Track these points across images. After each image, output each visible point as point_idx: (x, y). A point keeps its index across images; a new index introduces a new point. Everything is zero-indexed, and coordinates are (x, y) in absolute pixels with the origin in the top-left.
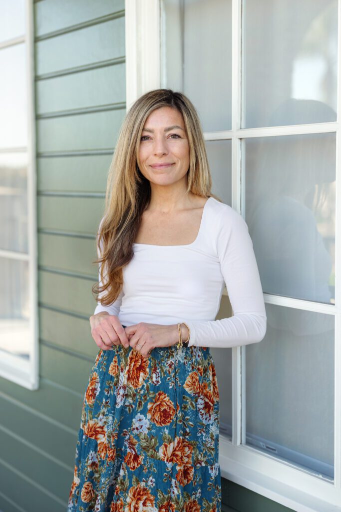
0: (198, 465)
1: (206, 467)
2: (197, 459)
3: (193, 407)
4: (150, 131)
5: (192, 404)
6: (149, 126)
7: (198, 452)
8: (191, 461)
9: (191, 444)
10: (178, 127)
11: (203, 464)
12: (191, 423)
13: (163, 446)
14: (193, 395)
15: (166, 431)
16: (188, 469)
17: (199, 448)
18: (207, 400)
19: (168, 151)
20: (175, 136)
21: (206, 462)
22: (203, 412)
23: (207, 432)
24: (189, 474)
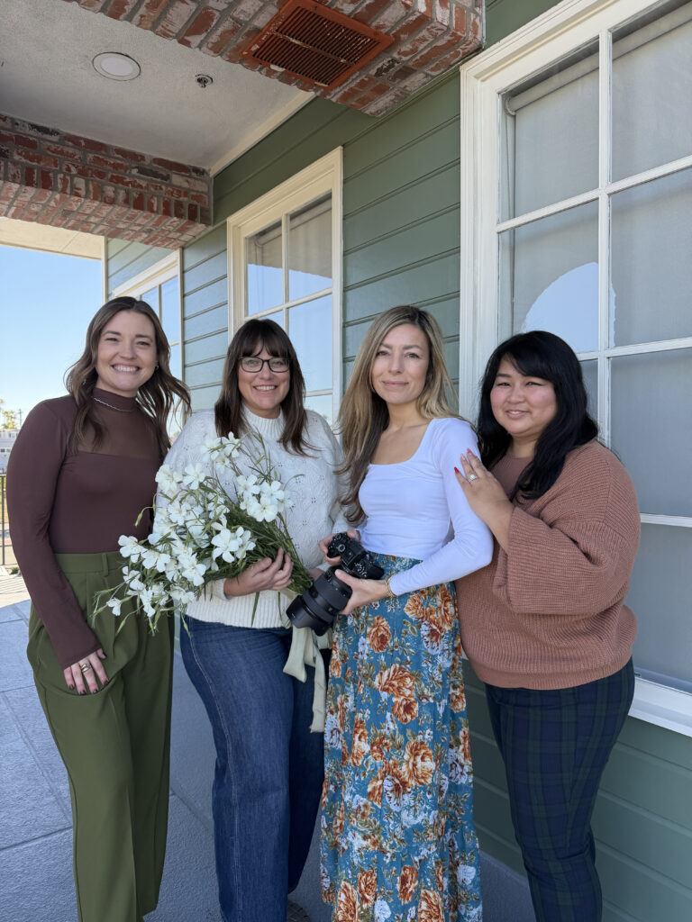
0: (424, 701)
1: (435, 704)
2: (423, 693)
3: (414, 632)
4: (387, 346)
5: (412, 629)
6: (387, 341)
7: (423, 685)
8: (414, 694)
9: (413, 675)
10: (417, 347)
11: (431, 700)
12: (411, 650)
13: (379, 675)
14: (414, 619)
15: (383, 658)
16: (411, 703)
17: (425, 680)
18: (434, 627)
19: (404, 370)
20: (413, 355)
21: (434, 698)
22: (428, 639)
23: (434, 664)
24: (412, 709)
